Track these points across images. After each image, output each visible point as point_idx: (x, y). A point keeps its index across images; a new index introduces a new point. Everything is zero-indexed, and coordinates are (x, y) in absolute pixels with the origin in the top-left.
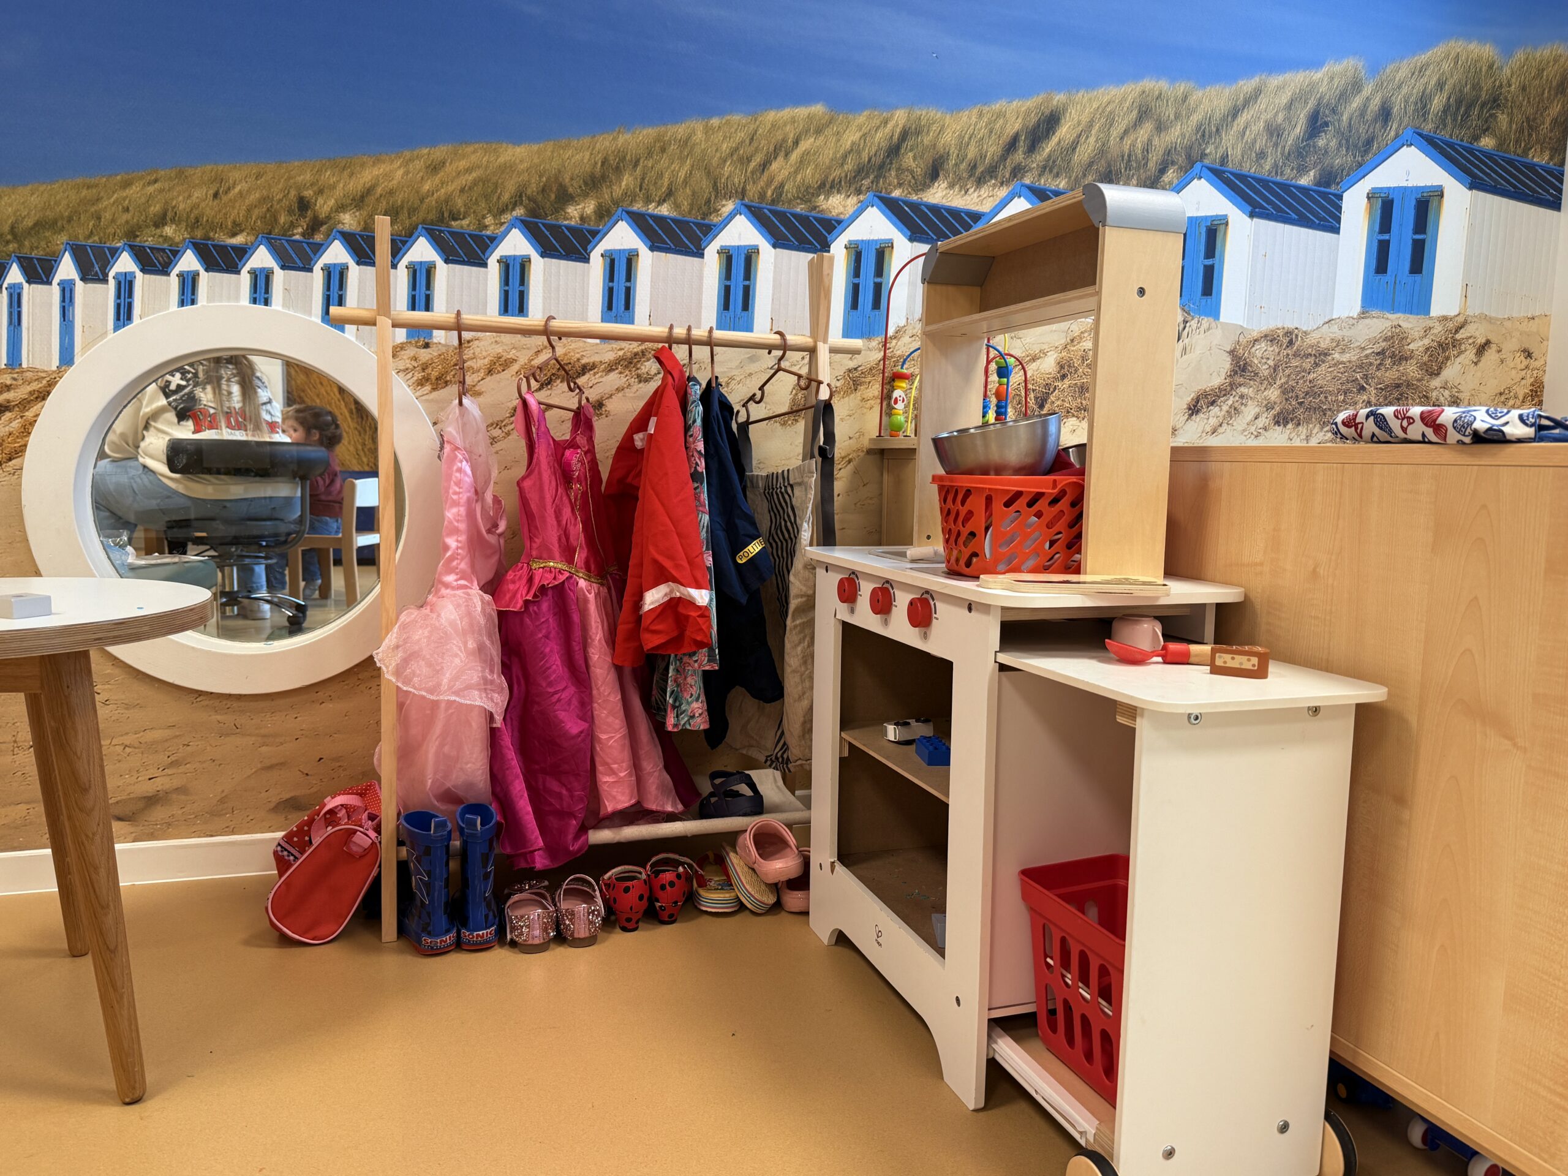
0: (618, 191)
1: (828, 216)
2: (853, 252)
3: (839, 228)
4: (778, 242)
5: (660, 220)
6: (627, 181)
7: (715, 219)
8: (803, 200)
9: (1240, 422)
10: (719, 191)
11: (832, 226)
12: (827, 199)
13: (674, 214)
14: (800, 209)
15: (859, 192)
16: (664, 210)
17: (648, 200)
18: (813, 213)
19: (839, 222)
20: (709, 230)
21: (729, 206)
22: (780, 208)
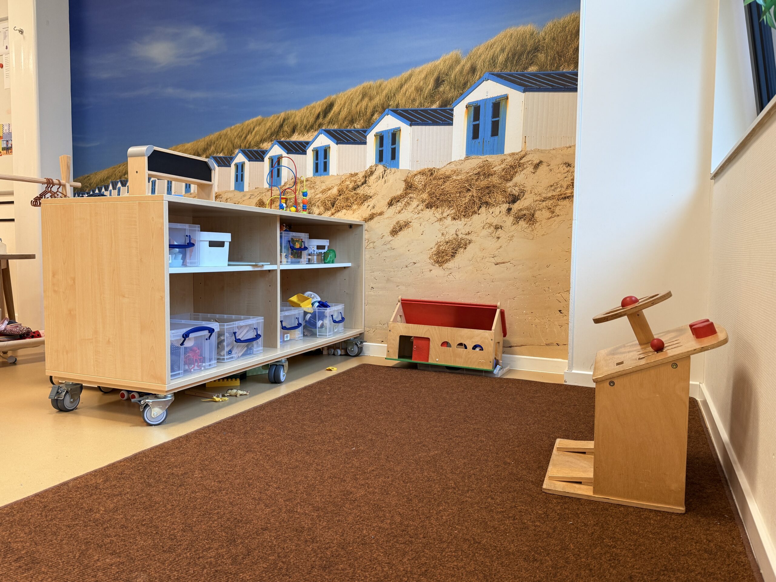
0: (210, 151)
1: (263, 150)
2: (271, 160)
3: (266, 153)
4: (250, 159)
5: (220, 158)
6: (212, 148)
7: (234, 155)
8: (257, 146)
9: (410, 208)
10: (234, 147)
11: (264, 152)
12: (263, 144)
13: (223, 156)
14: (255, 149)
15: (272, 141)
16: (221, 155)
17: (217, 153)
18: (259, 150)
19: (266, 151)
20: (232, 159)
21: (237, 151)
22: (250, 149)
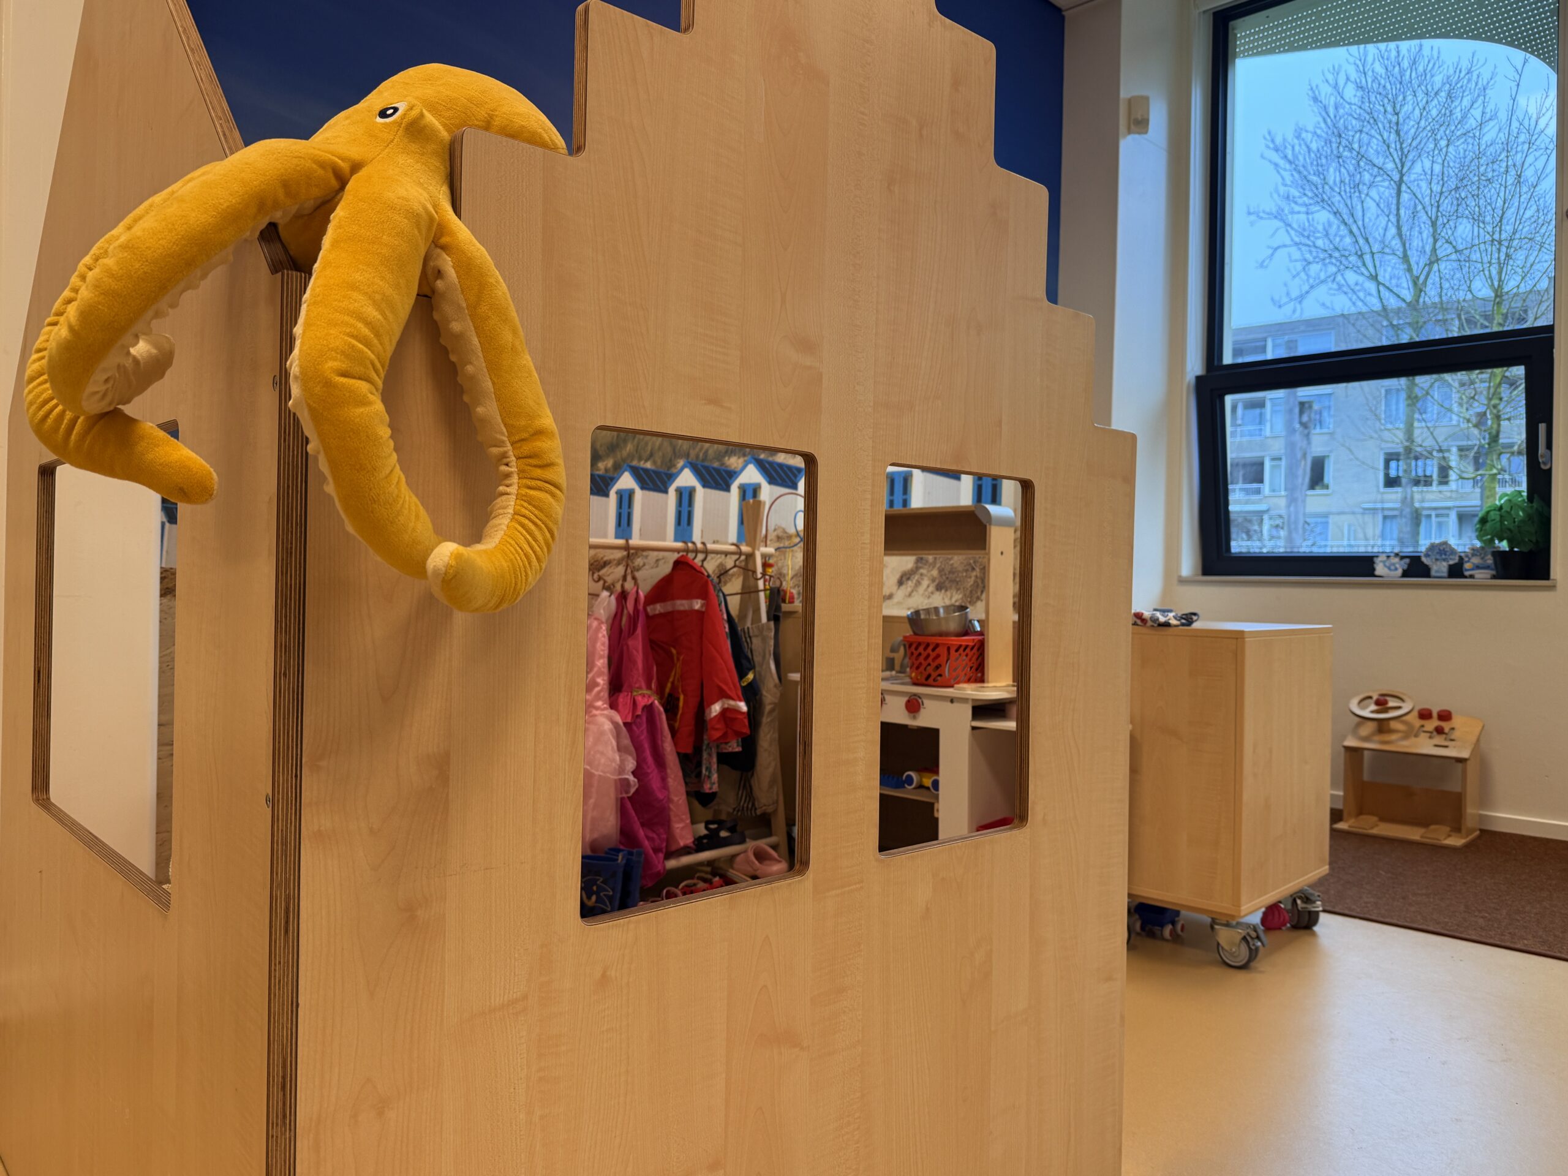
0: (625, 453)
1: (729, 469)
2: (742, 490)
3: (735, 476)
4: (706, 484)
5: (646, 471)
7: (674, 471)
8: (719, 460)
9: (921, 589)
10: (676, 454)
11: (732, 475)
12: (729, 459)
13: (653, 468)
14: (716, 465)
15: (744, 455)
16: (648, 465)
17: (640, 459)
18: (723, 467)
19: (735, 473)
20: (671, 477)
21: (681, 463)
22: (706, 464)
